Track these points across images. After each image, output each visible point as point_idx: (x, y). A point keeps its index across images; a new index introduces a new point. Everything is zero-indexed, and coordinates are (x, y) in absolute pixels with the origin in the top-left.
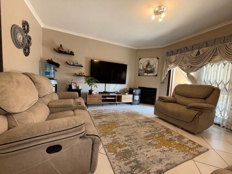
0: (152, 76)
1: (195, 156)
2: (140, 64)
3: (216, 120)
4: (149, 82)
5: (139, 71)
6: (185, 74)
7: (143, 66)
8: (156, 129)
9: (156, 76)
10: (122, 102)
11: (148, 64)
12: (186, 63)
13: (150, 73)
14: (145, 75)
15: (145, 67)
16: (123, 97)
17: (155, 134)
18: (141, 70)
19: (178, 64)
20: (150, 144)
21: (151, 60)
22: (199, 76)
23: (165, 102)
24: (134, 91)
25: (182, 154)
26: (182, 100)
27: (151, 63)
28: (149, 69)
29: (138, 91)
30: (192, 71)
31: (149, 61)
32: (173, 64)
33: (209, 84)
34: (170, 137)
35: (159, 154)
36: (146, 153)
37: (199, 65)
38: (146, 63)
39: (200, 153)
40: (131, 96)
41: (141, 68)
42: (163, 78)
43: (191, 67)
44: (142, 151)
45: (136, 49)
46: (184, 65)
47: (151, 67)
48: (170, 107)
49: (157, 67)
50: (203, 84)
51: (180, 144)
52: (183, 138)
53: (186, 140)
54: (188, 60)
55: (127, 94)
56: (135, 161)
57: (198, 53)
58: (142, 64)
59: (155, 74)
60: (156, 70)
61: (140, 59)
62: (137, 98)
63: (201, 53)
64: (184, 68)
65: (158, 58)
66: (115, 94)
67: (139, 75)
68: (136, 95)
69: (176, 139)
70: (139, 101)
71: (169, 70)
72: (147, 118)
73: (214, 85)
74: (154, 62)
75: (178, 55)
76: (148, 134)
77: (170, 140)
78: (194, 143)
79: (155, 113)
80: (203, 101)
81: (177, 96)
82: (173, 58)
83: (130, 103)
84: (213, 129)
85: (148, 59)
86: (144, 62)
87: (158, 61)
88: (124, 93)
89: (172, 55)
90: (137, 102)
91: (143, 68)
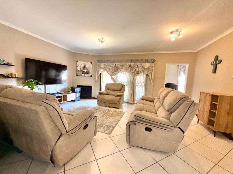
0: (88, 76)
1: (123, 115)
2: (77, 66)
3: (124, 100)
4: (85, 81)
5: (77, 72)
6: (110, 76)
7: (80, 68)
8: (103, 111)
9: (91, 76)
10: (67, 101)
11: (84, 67)
12: (110, 70)
13: (86, 74)
14: (82, 75)
15: (82, 69)
16: (68, 96)
17: (105, 114)
18: (79, 71)
19: (106, 70)
20: (106, 118)
21: (87, 64)
22: (117, 78)
23: (103, 95)
24: (76, 90)
25: (119, 117)
26: (111, 92)
27: (87, 66)
28: (85, 71)
29: (78, 90)
30: (113, 75)
31: (85, 64)
32: (103, 69)
33: (120, 83)
34: (112, 112)
35: (112, 120)
36: (107, 122)
37: (116, 72)
38: (83, 66)
39: (124, 114)
40: (74, 94)
41: (79, 69)
42: (97, 78)
43: (113, 72)
44: (105, 122)
45: (73, 52)
46: (109, 71)
47: (87, 69)
48: (107, 97)
49: (91, 69)
50: (118, 83)
51: (116, 114)
52: (116, 111)
53: (117, 111)
54: (111, 68)
55: (71, 93)
56: (106, 126)
57: (116, 65)
58: (79, 66)
59: (90, 75)
60: (91, 71)
61: (77, 61)
62: (78, 95)
63: (117, 66)
64: (109, 73)
65: (92, 63)
66: (61, 95)
67: (77, 75)
68: (77, 93)
69: (114, 113)
70: (80, 97)
71: (100, 73)
72: (95, 108)
73: (122, 83)
74: (89, 65)
75: (105, 64)
76: (102, 115)
77: (112, 114)
78: (121, 112)
79: (98, 104)
80: (120, 91)
81: (108, 91)
82: (102, 65)
83: (74, 101)
84: (124, 104)
85: (84, 62)
86: (81, 64)
87: (91, 65)
88: (68, 93)
89: (102, 63)
90: (79, 99)
91: (80, 69)
